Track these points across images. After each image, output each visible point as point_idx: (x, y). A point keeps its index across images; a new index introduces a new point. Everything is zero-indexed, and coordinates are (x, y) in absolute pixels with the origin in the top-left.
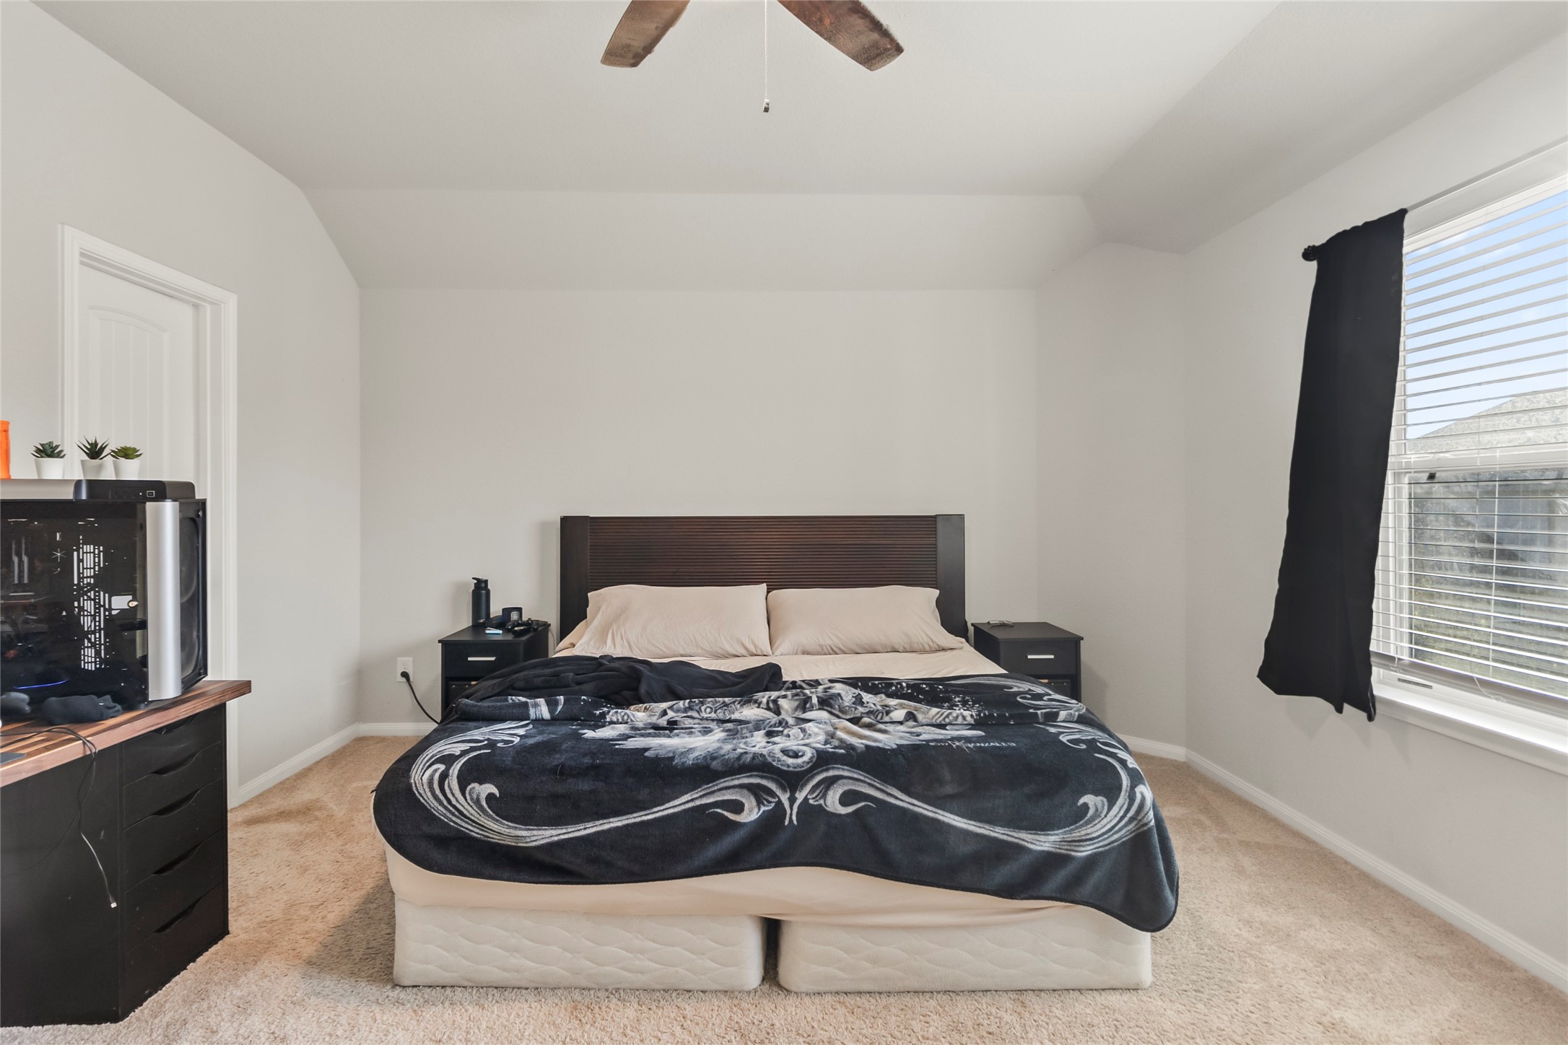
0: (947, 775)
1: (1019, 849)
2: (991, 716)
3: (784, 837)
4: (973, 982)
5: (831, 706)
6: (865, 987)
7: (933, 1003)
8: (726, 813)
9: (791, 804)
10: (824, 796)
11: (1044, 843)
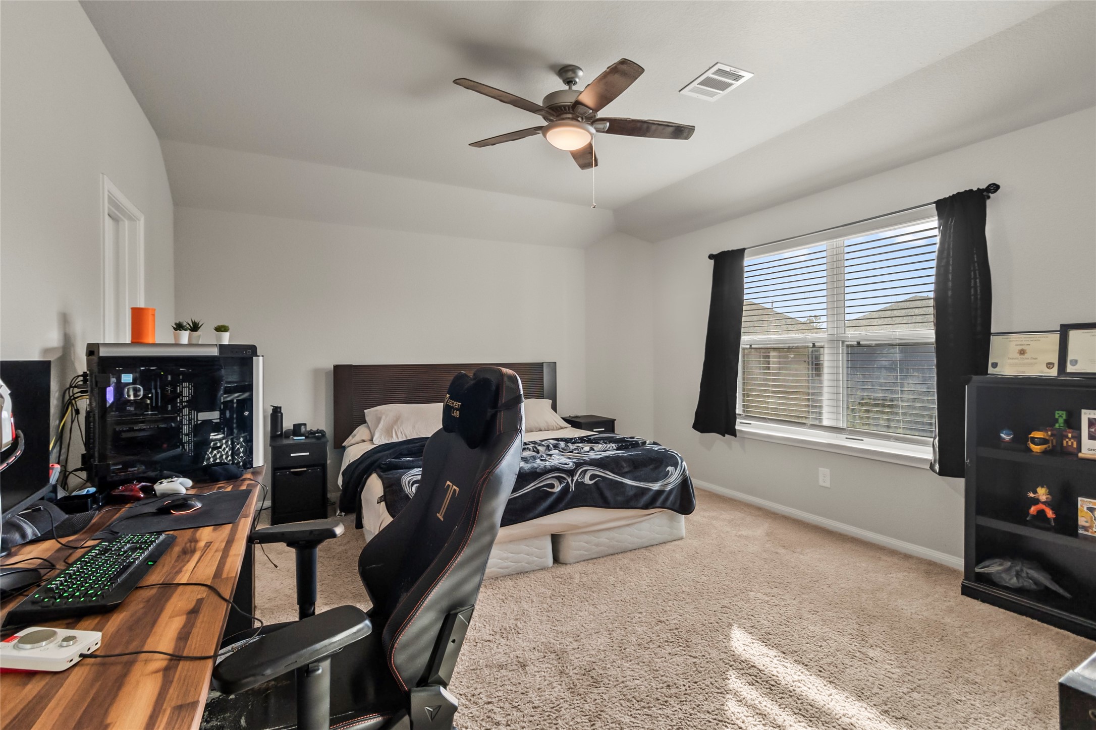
0: (624, 465)
1: (649, 490)
2: (622, 445)
3: (569, 496)
4: (631, 546)
5: (558, 448)
6: (594, 556)
7: (620, 556)
8: (548, 489)
9: (572, 483)
10: (584, 477)
11: (656, 486)
